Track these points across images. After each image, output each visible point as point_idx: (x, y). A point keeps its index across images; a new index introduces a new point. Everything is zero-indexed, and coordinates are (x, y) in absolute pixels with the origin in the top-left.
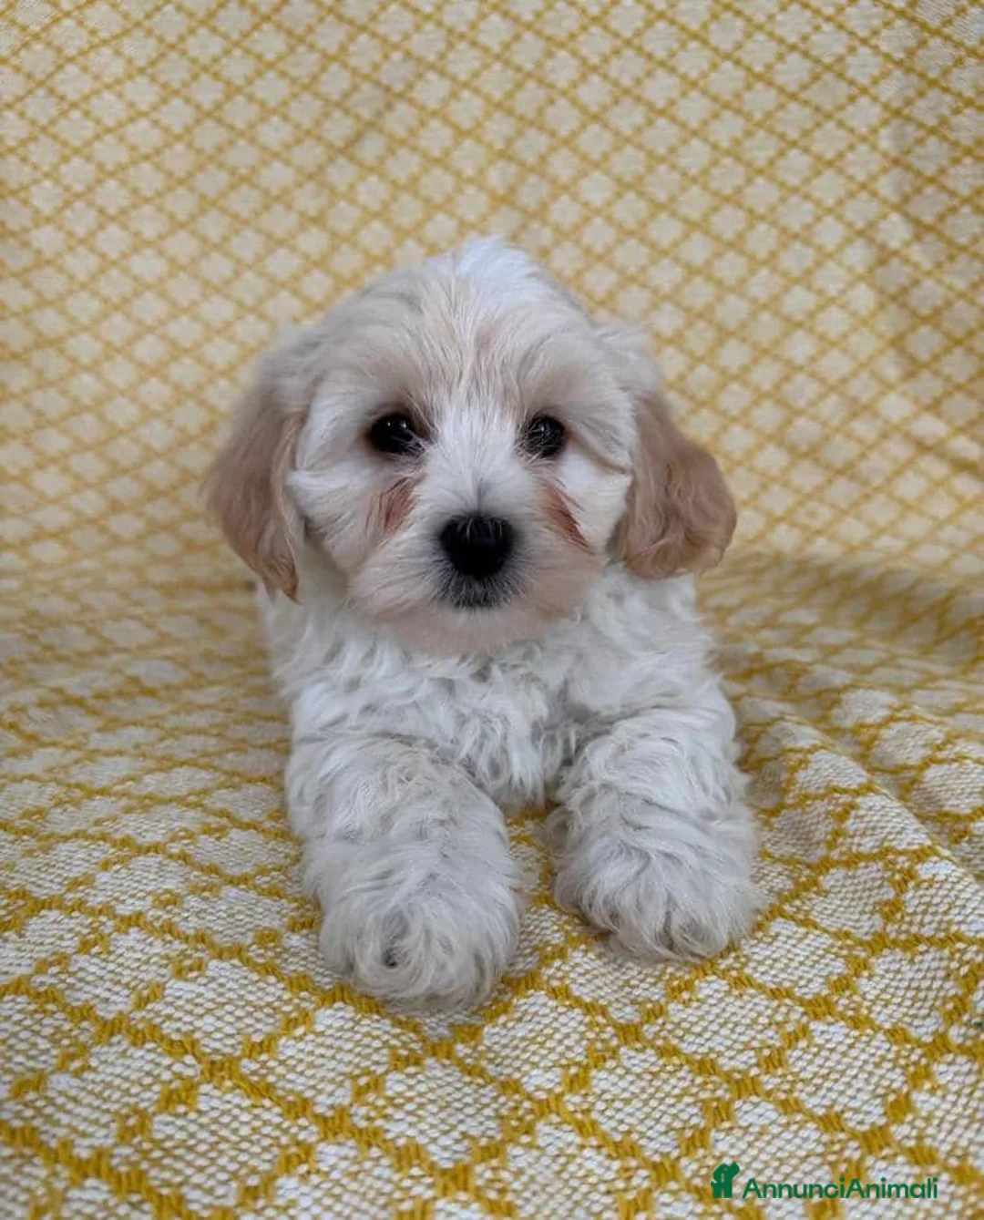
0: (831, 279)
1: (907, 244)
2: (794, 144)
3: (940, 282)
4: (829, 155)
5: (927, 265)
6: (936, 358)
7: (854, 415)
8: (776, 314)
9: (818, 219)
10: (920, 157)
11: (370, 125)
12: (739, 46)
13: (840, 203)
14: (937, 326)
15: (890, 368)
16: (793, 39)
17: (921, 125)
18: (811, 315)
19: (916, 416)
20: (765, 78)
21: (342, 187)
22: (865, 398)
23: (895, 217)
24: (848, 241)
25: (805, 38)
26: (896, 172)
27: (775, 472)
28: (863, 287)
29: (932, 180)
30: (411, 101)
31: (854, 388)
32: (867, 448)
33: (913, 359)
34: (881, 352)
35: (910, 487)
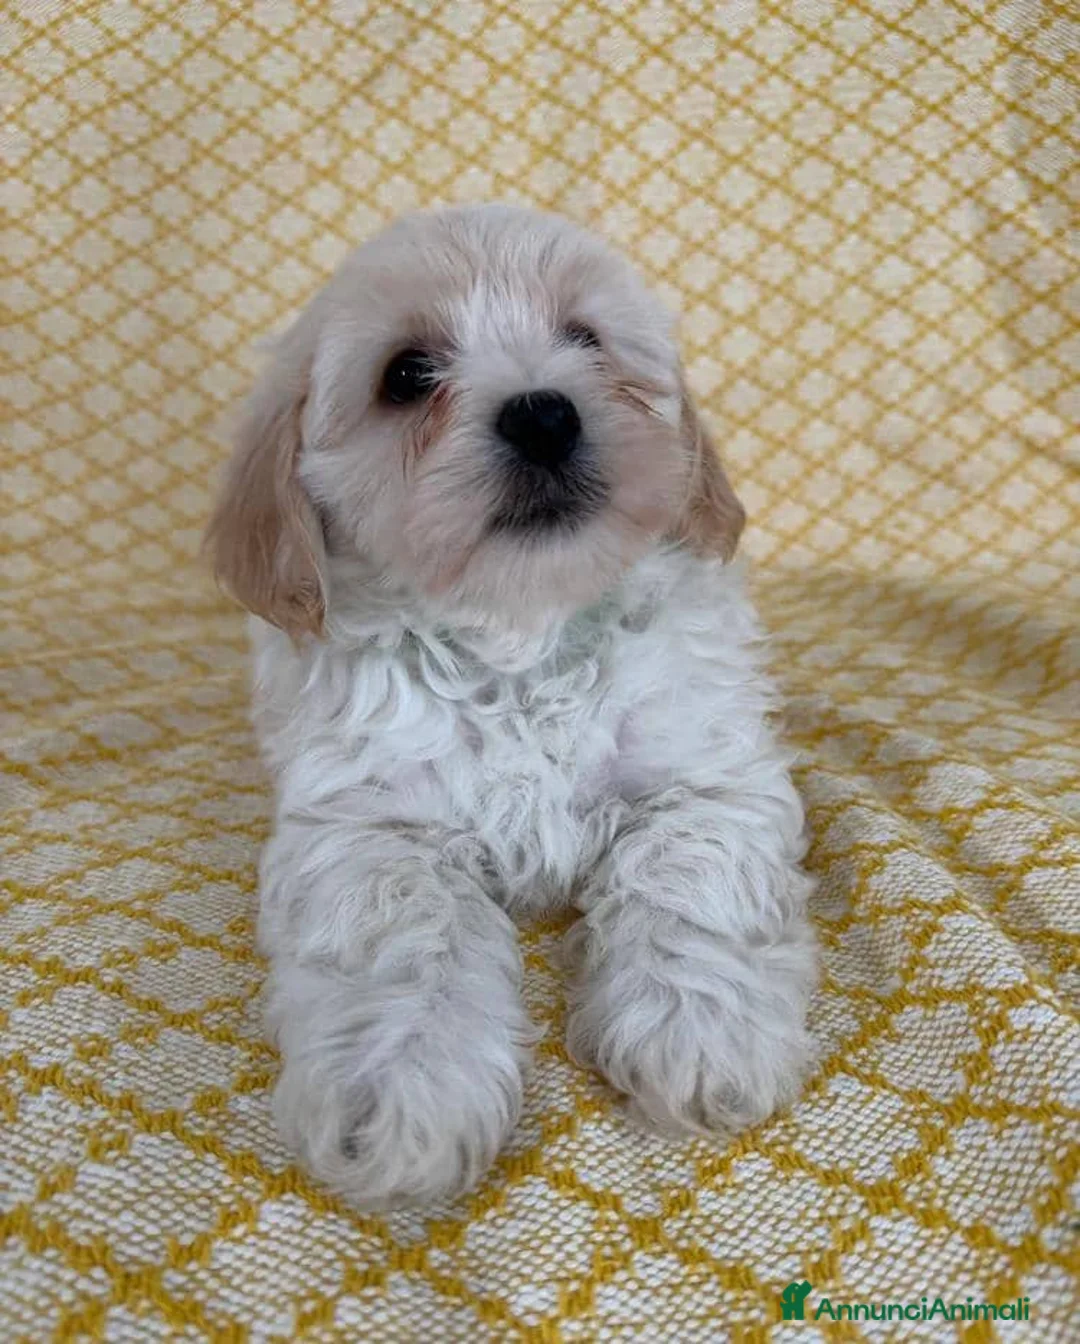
0: (932, 249)
1: (1023, 207)
2: (892, 84)
3: (1060, 253)
4: (933, 98)
5: (1046, 233)
6: (1052, 343)
7: (955, 410)
8: (866, 289)
9: (919, 175)
10: (1042, 102)
11: (390, 58)
13: (945, 156)
14: (1055, 306)
15: (998, 356)
17: (1043, 62)
18: (907, 291)
19: (1027, 411)
21: (356, 134)
22: (967, 391)
23: (1010, 174)
24: (954, 202)
26: (1012, 119)
27: (860, 476)
28: (968, 258)
29: (1054, 130)
30: (438, 29)
31: (955, 378)
32: (968, 449)
33: (1025, 344)
34: (988, 335)
35: (1017, 494)
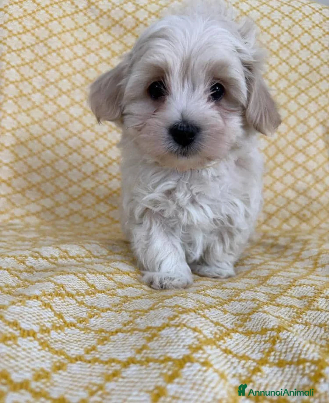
0: (312, 136)
4: (314, 97)
7: (317, 182)
8: (294, 146)
9: (309, 117)
12: (288, 58)
13: (316, 112)
16: (304, 59)
18: (305, 148)
20: (295, 69)
22: (321, 177)
24: (318, 125)
25: (308, 59)
27: (292, 198)
31: (317, 173)
32: (322, 194)
